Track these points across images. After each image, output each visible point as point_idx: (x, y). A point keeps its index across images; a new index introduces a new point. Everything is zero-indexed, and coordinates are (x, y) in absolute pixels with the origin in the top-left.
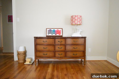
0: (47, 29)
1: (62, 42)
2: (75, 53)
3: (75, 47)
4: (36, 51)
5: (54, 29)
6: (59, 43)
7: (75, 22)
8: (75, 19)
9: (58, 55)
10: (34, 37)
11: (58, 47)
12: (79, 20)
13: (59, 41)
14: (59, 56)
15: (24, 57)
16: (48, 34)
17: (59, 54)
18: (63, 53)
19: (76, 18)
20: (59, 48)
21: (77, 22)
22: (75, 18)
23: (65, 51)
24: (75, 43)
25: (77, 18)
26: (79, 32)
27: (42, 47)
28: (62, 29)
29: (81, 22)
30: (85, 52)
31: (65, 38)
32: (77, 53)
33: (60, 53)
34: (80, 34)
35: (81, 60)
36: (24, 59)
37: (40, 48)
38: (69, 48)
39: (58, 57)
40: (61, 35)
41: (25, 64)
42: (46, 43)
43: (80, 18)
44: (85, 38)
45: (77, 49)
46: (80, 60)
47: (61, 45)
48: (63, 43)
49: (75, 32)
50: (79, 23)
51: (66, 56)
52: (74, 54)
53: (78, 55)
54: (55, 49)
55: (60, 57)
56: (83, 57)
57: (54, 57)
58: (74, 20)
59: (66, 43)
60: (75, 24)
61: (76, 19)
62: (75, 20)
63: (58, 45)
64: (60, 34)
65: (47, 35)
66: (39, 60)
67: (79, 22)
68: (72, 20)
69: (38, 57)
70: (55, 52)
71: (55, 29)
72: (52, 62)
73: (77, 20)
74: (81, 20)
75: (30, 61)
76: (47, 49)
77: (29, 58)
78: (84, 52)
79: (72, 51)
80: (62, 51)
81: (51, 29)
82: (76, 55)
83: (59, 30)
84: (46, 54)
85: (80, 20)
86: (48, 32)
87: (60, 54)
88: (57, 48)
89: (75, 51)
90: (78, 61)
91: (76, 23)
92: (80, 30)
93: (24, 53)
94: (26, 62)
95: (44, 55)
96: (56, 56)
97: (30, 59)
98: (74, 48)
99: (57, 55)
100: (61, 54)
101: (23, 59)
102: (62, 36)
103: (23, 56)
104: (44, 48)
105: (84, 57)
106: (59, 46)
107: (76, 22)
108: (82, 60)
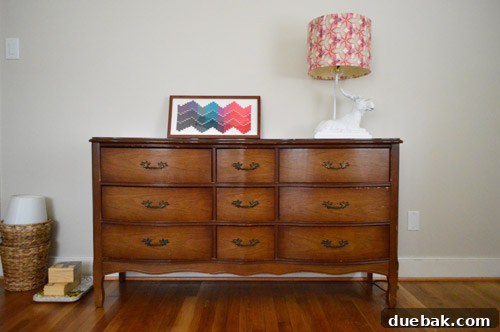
0: (172, 98)
1: (254, 167)
2: (334, 237)
3: (334, 197)
4: (104, 220)
5: (211, 101)
6: (242, 176)
7: (331, 52)
8: (335, 39)
9: (233, 246)
10: (94, 141)
11: (231, 200)
12: (355, 41)
13: (237, 166)
14: (242, 253)
15: (40, 258)
16: (179, 128)
17: (238, 243)
18: (263, 237)
19: (341, 30)
20: (237, 204)
21: (346, 51)
22: (331, 31)
23: (276, 226)
24: (333, 175)
25: (347, 30)
26: (358, 116)
27: (139, 201)
28: (258, 98)
29: (365, 53)
30: (396, 233)
31: (277, 147)
32: (348, 235)
33: (245, 236)
34: (361, 126)
35: (366, 275)
36: (38, 271)
37: (127, 202)
38: (296, 203)
39: (234, 261)
40: (253, 132)
41: (37, 298)
42: (161, 173)
43: (360, 32)
44: (392, 145)
45: (344, 214)
46: (359, 275)
47: (250, 186)
48: (264, 174)
49: (329, 117)
50: (354, 61)
51: (278, 255)
52: (327, 244)
53: (351, 247)
54: (214, 213)
55: (248, 262)
56: (380, 258)
57: (210, 256)
58: (327, 42)
59: (284, 177)
60: (335, 62)
61: (338, 36)
62: (334, 43)
63: (233, 186)
64: (248, 128)
65: (174, 132)
66: (130, 275)
67: (359, 53)
68: (314, 45)
69: (113, 259)
70: (212, 227)
71: (217, 101)
72: (203, 285)
73: (346, 40)
74: (368, 45)
75: (69, 284)
76: (168, 212)
77: (66, 265)
78: (388, 230)
79: (315, 225)
80: (256, 224)
81: (197, 101)
82: (337, 251)
83: (243, 103)
84: (164, 242)
85: (360, 42)
86: (179, 118)
87: (245, 240)
88: (226, 206)
89: (335, 223)
90: (349, 282)
91: (338, 57)
92: (362, 104)
93: (38, 236)
94: (47, 289)
95: (149, 248)
96: (220, 250)
97: (71, 268)
98: (328, 206)
99: (227, 246)
100: (253, 243)
101: (31, 269)
102: (257, 138)
103: (33, 251)
104: (148, 205)
105: (386, 262)
106: (239, 196)
107: (340, 51)
108: (370, 275)
